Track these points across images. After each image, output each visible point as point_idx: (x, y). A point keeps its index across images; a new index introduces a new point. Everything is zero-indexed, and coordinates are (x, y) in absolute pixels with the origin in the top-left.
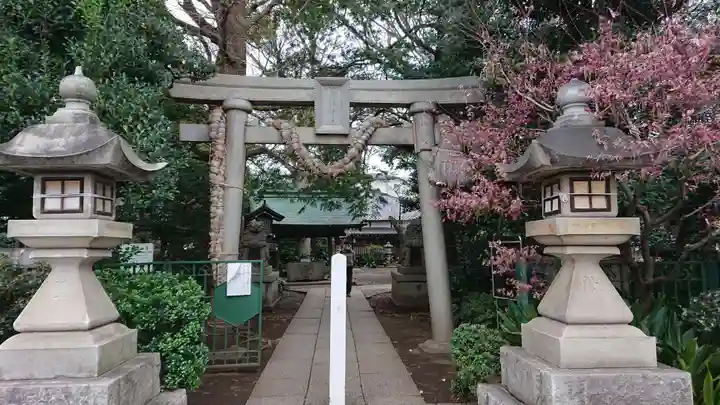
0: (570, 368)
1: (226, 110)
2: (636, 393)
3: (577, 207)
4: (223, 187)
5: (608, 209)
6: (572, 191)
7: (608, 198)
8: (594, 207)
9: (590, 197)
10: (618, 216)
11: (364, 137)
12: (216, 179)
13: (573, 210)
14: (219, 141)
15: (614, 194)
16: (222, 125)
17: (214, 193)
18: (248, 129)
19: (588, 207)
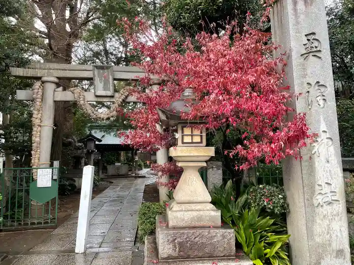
0: (174, 228)
1: (43, 82)
2: (204, 240)
3: (185, 141)
4: (40, 126)
5: (201, 142)
6: (183, 132)
7: (201, 136)
8: (194, 141)
9: (192, 136)
10: (206, 146)
11: (122, 98)
12: (36, 121)
13: (183, 143)
14: (38, 100)
15: (204, 134)
16: (40, 90)
17: (35, 129)
18: (56, 93)
19: (191, 141)
